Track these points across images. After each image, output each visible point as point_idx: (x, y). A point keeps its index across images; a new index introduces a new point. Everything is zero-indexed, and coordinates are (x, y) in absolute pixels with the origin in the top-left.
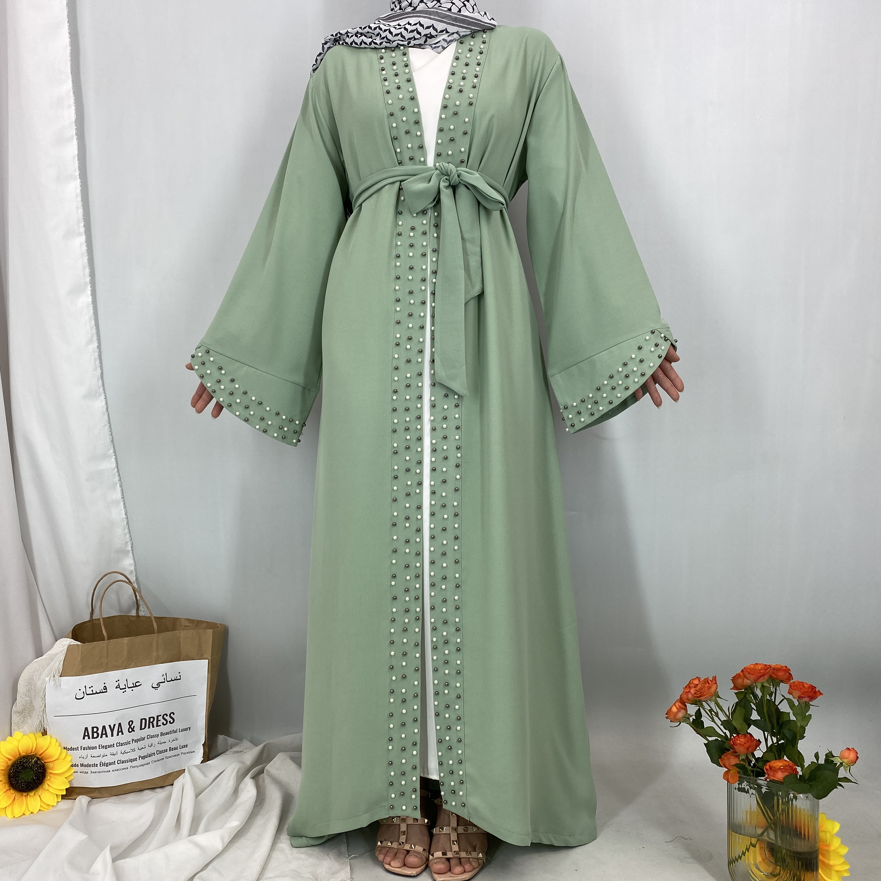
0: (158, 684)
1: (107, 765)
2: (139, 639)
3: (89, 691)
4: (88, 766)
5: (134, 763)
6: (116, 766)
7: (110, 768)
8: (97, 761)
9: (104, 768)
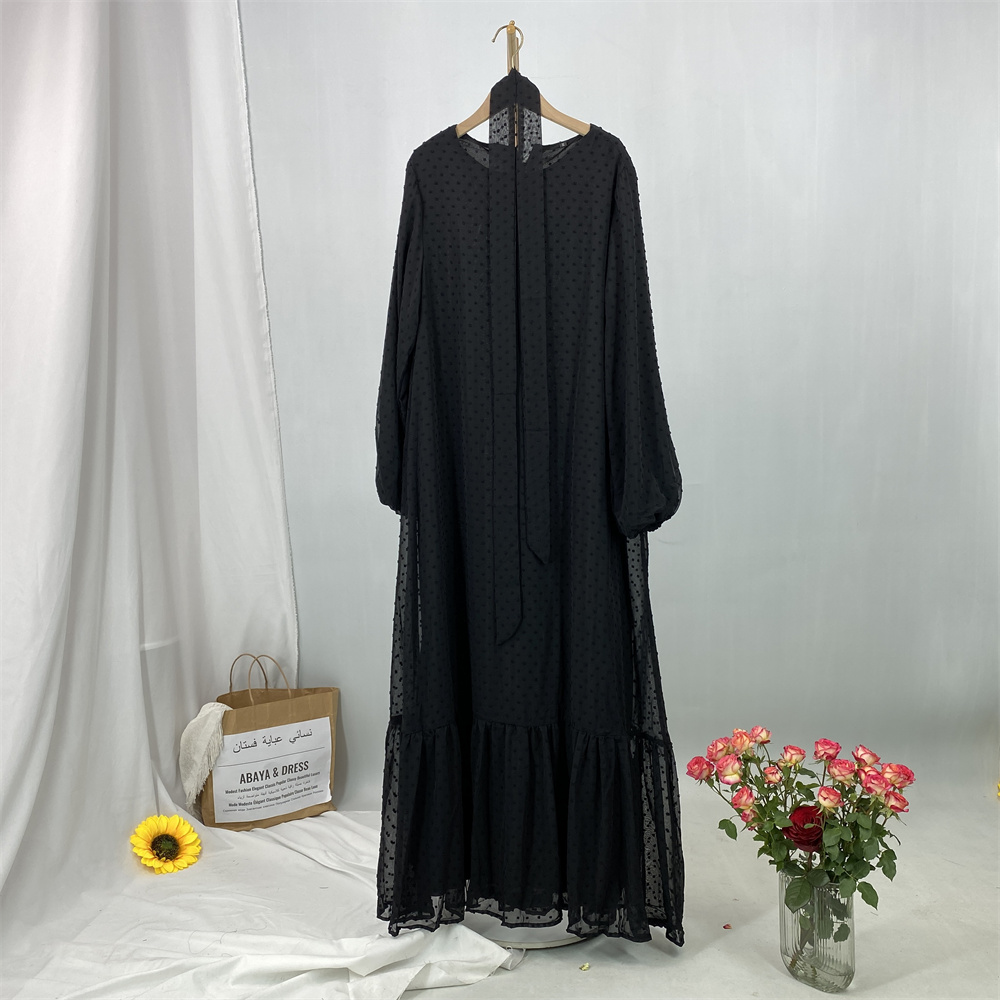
0: (294, 739)
1: (259, 803)
2: (277, 703)
3: (244, 746)
4: (245, 804)
5: (279, 801)
6: (266, 803)
7: (262, 805)
8: (251, 800)
9: (257, 805)
